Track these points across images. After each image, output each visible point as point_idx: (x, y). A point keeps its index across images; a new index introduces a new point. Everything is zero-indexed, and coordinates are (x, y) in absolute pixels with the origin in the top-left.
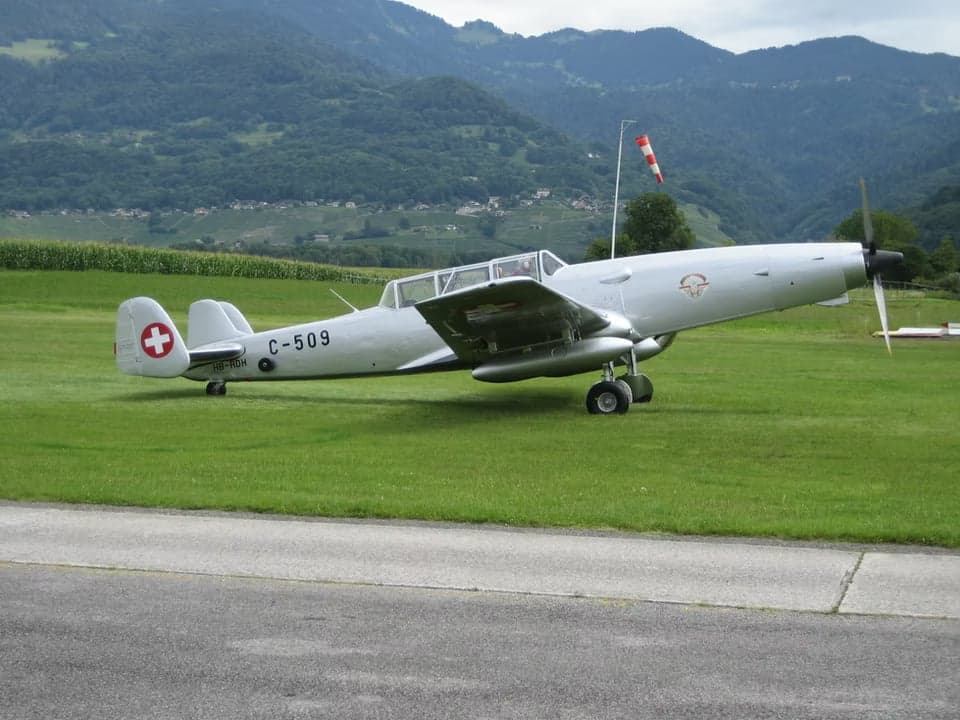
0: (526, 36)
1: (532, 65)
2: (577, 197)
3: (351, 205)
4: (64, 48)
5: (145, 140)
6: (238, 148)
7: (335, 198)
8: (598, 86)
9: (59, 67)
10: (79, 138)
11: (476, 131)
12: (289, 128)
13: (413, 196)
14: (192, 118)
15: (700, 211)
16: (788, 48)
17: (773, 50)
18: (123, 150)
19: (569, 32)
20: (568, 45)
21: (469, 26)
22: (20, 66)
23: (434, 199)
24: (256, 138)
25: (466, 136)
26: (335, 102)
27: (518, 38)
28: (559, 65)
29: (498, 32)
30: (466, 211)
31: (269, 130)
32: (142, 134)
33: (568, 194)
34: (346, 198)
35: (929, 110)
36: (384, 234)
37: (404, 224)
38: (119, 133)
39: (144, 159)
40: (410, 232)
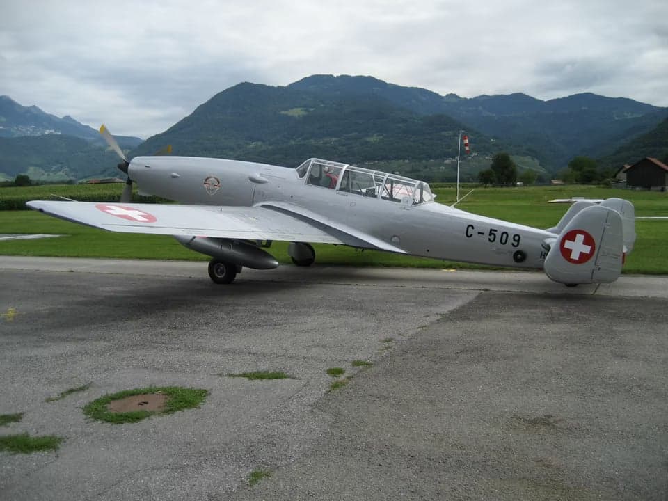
0: (468, 98)
1: (470, 108)
2: (487, 155)
3: (407, 161)
4: (306, 110)
5: (335, 141)
6: (367, 142)
7: (401, 159)
8: (495, 115)
9: (304, 117)
10: (312, 141)
11: (451, 133)
12: (384, 134)
13: (429, 157)
14: (351, 132)
15: (533, 159)
16: (564, 98)
17: (558, 99)
18: (328, 145)
19: (484, 96)
20: (483, 101)
21: (447, 95)
22: (291, 118)
23: (436, 158)
24: (374, 139)
25: (447, 135)
26: (400, 125)
27: (465, 99)
28: (480, 108)
29: (458, 97)
30: (447, 161)
31: (378, 136)
32: (334, 139)
33: (484, 154)
34: (404, 159)
35: (616, 118)
36: (419, 171)
37: (426, 167)
38: (326, 139)
39: (334, 148)
40: (428, 170)
